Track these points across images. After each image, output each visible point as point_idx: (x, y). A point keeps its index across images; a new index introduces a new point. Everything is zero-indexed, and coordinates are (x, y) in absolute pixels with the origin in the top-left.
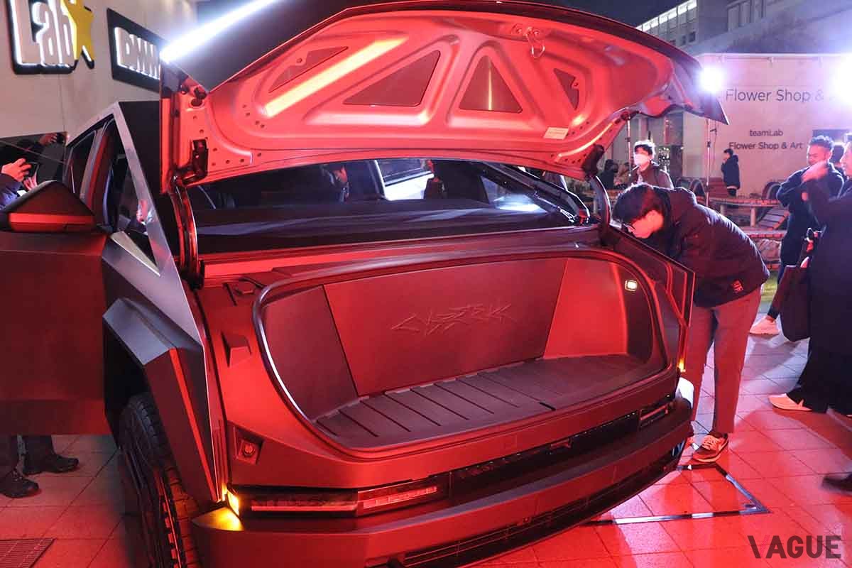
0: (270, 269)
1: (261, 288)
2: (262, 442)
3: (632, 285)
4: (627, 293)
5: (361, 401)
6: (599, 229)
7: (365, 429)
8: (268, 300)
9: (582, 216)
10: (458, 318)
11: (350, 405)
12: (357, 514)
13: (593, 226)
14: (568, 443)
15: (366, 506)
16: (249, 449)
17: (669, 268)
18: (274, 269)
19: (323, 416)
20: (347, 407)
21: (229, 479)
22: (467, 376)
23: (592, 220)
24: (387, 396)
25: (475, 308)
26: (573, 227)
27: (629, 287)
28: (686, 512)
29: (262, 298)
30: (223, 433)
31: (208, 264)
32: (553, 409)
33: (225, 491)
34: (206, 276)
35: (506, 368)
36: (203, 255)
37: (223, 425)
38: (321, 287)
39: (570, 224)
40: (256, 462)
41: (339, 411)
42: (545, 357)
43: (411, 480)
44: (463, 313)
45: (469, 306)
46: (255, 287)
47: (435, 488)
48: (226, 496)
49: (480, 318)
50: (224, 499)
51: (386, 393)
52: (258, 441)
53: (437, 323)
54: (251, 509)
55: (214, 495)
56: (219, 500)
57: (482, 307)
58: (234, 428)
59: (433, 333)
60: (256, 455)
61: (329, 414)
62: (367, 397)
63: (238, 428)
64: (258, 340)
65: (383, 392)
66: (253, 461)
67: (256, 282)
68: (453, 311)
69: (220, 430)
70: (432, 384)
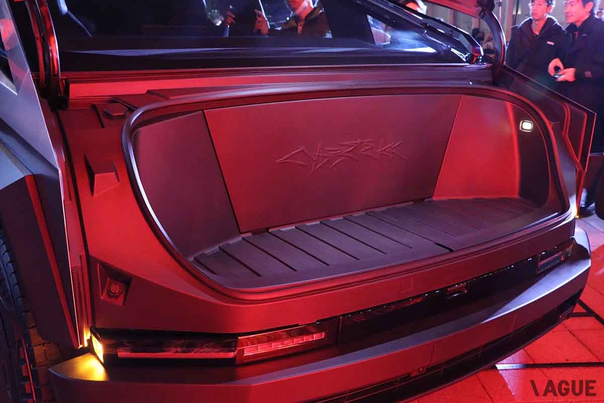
0: (145, 92)
1: (132, 111)
2: (130, 279)
3: (527, 126)
4: (522, 134)
5: (243, 239)
6: (492, 69)
7: (248, 268)
8: (140, 123)
9: (476, 54)
10: (346, 152)
11: (231, 242)
12: (237, 362)
13: (485, 65)
14: (466, 287)
15: (246, 354)
16: (116, 288)
17: (567, 109)
18: (148, 92)
19: (201, 252)
20: (229, 245)
21: (92, 322)
22: (355, 215)
23: (485, 59)
24: (270, 233)
25: (365, 143)
26: (466, 64)
27: (524, 127)
28: (567, 360)
29: (133, 120)
30: (86, 270)
31: (73, 82)
32: (451, 251)
33: (87, 335)
34: (71, 97)
35: (395, 208)
36: (66, 73)
37: (84, 261)
38: (201, 112)
39: (463, 62)
40: (123, 304)
41: (220, 248)
42: (434, 199)
43: (297, 325)
44: (352, 148)
45: (359, 141)
46: (127, 109)
47: (323, 334)
48: (90, 341)
49: (369, 153)
50: (86, 345)
51: (270, 231)
52: (125, 279)
53: (325, 157)
54: (117, 355)
55: (73, 340)
56: (81, 346)
57: (373, 141)
58: (98, 265)
59: (320, 167)
60: (122, 295)
61: (208, 251)
62: (250, 234)
63: (104, 265)
64: (127, 169)
65: (267, 230)
66: (120, 302)
67: (129, 104)
68: (343, 145)
69: (81, 267)
70: (319, 222)
